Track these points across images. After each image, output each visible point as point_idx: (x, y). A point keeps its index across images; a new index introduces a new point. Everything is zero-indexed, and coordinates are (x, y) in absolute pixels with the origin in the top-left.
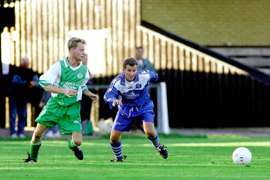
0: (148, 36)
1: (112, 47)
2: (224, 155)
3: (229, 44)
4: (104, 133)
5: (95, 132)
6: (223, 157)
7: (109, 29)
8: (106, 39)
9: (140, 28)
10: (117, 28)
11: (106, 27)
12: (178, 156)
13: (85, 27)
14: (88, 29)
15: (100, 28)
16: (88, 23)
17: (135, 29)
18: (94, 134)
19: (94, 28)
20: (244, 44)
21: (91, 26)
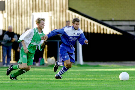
0: (72, 15)
1: (54, 21)
2: (110, 75)
3: (113, 19)
4: (50, 64)
5: (46, 64)
6: (110, 76)
7: (53, 12)
8: (51, 17)
9: (68, 11)
10: (57, 11)
11: (51, 11)
12: (87, 76)
13: (41, 11)
14: (42, 12)
15: (48, 11)
16: (42, 9)
17: (66, 12)
18: (45, 64)
19: (45, 11)
20: (121, 19)
21: (43, 10)
